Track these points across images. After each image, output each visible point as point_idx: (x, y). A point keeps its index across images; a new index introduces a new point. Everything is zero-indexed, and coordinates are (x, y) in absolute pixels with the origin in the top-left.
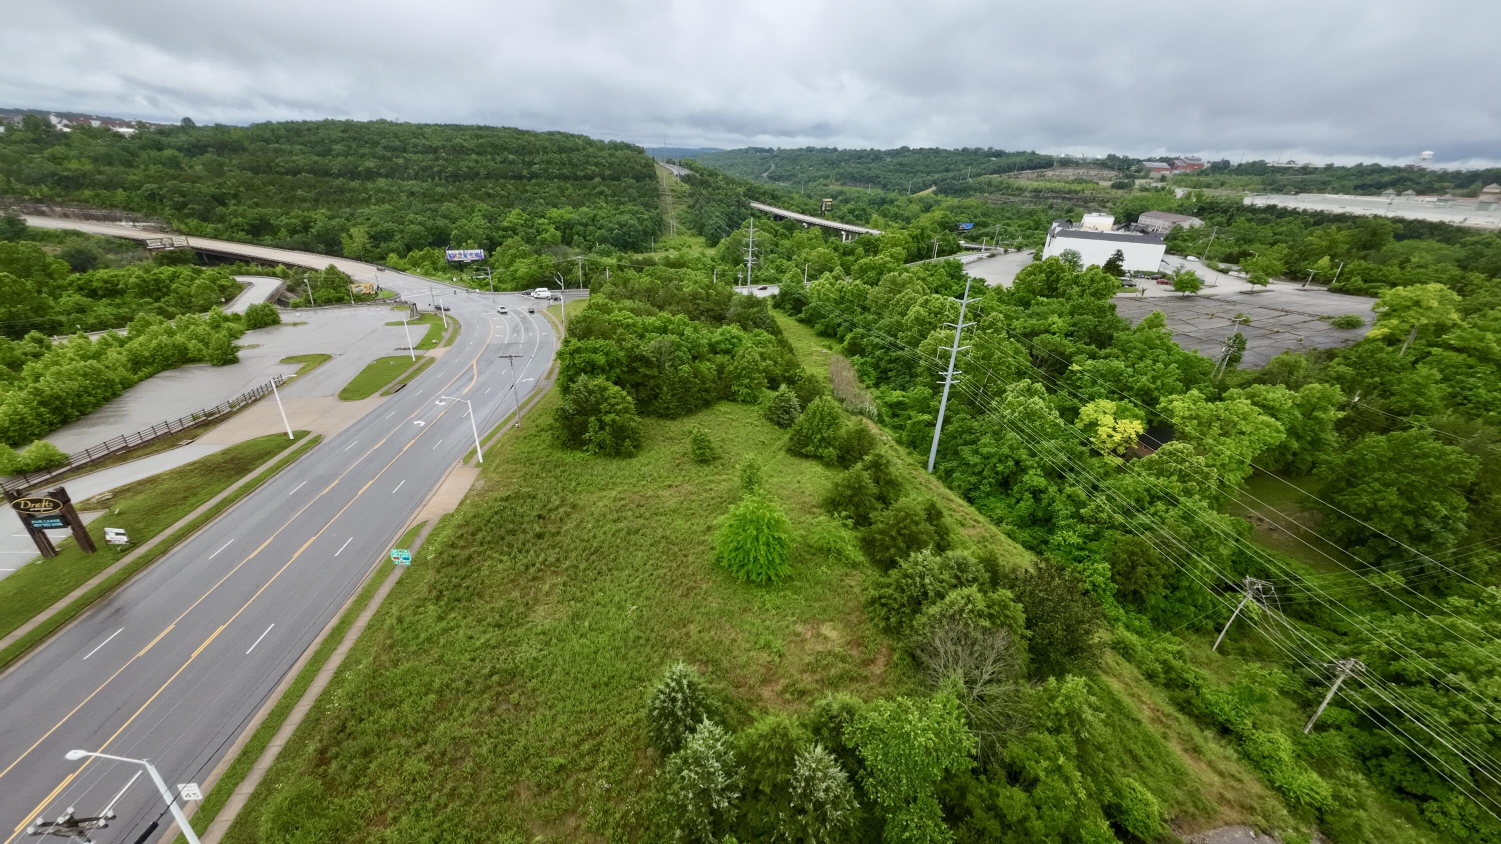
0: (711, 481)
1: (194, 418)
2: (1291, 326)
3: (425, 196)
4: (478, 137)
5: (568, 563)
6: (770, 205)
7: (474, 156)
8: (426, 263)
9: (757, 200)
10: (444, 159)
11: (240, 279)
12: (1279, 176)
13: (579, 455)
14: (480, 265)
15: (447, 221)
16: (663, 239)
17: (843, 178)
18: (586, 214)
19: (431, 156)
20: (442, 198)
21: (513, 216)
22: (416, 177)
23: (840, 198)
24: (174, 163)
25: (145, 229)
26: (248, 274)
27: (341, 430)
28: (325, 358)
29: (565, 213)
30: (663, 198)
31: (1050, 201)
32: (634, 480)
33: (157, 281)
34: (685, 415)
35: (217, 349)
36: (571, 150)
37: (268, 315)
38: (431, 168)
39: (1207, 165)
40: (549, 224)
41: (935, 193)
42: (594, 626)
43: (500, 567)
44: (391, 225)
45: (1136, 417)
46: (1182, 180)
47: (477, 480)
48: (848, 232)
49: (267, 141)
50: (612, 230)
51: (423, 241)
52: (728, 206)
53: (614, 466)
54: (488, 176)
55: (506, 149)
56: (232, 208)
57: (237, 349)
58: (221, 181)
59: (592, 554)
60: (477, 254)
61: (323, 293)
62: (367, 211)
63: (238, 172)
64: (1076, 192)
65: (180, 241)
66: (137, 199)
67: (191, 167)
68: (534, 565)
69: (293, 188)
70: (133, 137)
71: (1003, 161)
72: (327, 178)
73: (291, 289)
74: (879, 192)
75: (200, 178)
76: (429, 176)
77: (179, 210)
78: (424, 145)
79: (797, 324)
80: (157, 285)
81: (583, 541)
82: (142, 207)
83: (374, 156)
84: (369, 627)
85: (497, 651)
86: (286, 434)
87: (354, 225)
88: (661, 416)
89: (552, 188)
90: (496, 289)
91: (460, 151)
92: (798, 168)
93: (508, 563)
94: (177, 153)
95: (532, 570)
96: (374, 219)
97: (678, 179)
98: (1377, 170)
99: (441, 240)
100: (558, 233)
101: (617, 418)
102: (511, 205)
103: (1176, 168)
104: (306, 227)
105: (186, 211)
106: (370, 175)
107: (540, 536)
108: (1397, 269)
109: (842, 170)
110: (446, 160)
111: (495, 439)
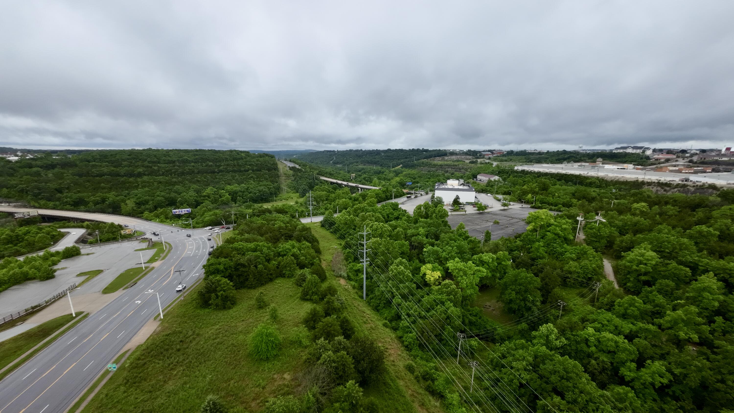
0: (261, 316)
1: (26, 310)
2: (512, 224)
3: (167, 183)
4: (195, 155)
5: (188, 360)
6: (329, 178)
7: (193, 164)
8: (162, 216)
9: (323, 176)
10: (177, 166)
11: (63, 230)
12: (531, 156)
13: (207, 310)
14: (189, 216)
15: (176, 194)
16: (280, 195)
17: (364, 163)
18: (244, 187)
19: (171, 165)
20: (175, 183)
21: (209, 190)
22: (163, 174)
23: (362, 171)
24: (38, 174)
25: (15, 207)
26: (68, 227)
27: (99, 310)
28: (100, 272)
29: (235, 187)
30: (280, 177)
31: (447, 169)
32: (228, 320)
33: (17, 236)
34: (260, 286)
35: (44, 273)
36: (239, 159)
37: (74, 251)
38: (171, 170)
39: (505, 153)
40: (226, 192)
41: (402, 167)
42: (191, 387)
43: (158, 366)
44: (147, 197)
45: (439, 270)
46: (496, 159)
47: (158, 327)
48: (361, 188)
49: (89, 161)
50: (255, 193)
51: (163, 204)
52: (310, 180)
53: (221, 314)
54: (198, 173)
55: (208, 160)
56: (65, 194)
57: (55, 271)
58: (60, 181)
59: (200, 355)
60: (187, 211)
61: (106, 236)
62: (136, 191)
63: (71, 177)
64: (456, 165)
65: (34, 212)
66: (13, 193)
67: (46, 175)
68: (172, 363)
69: (99, 183)
70: (16, 162)
71: (428, 154)
72: (118, 177)
73: (90, 234)
74: (379, 168)
75: (50, 181)
76: (169, 174)
77: (36, 196)
78: (169, 160)
79: (330, 234)
80: (17, 237)
81: (197, 350)
82: (15, 196)
83: (143, 166)
84: (92, 400)
85: (146, 403)
86: (72, 314)
87: (129, 199)
88: (250, 288)
89: (229, 176)
90: (194, 227)
91: (185, 162)
92: (345, 158)
93: (162, 364)
94: (39, 169)
95: (171, 366)
96: (139, 195)
97: (288, 168)
98: (565, 152)
99: (173, 203)
100: (230, 197)
101: (224, 293)
102: (208, 185)
103: (494, 154)
104: (103, 200)
105: (40, 197)
106: (140, 175)
107: (179, 350)
108: (551, 198)
109: (363, 159)
110: (179, 166)
111: (172, 306)
